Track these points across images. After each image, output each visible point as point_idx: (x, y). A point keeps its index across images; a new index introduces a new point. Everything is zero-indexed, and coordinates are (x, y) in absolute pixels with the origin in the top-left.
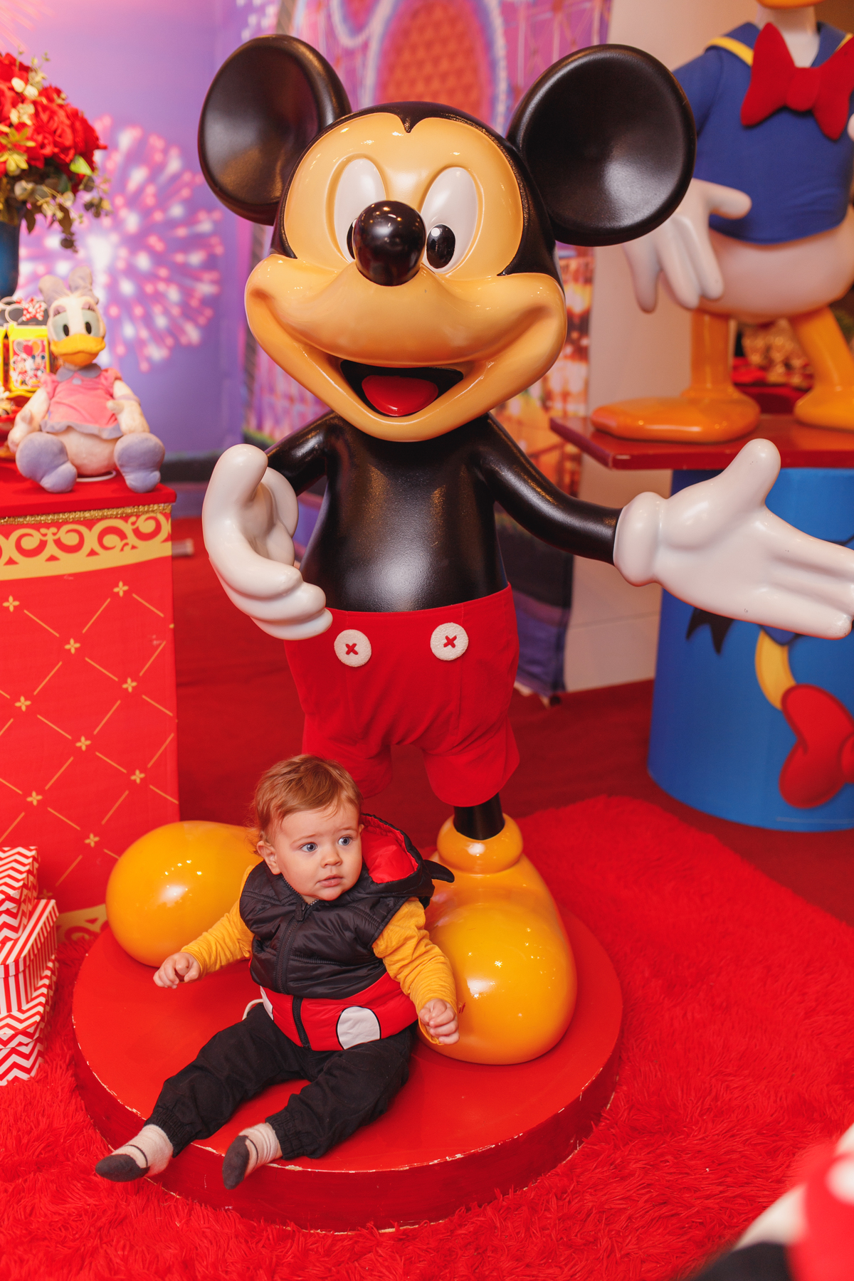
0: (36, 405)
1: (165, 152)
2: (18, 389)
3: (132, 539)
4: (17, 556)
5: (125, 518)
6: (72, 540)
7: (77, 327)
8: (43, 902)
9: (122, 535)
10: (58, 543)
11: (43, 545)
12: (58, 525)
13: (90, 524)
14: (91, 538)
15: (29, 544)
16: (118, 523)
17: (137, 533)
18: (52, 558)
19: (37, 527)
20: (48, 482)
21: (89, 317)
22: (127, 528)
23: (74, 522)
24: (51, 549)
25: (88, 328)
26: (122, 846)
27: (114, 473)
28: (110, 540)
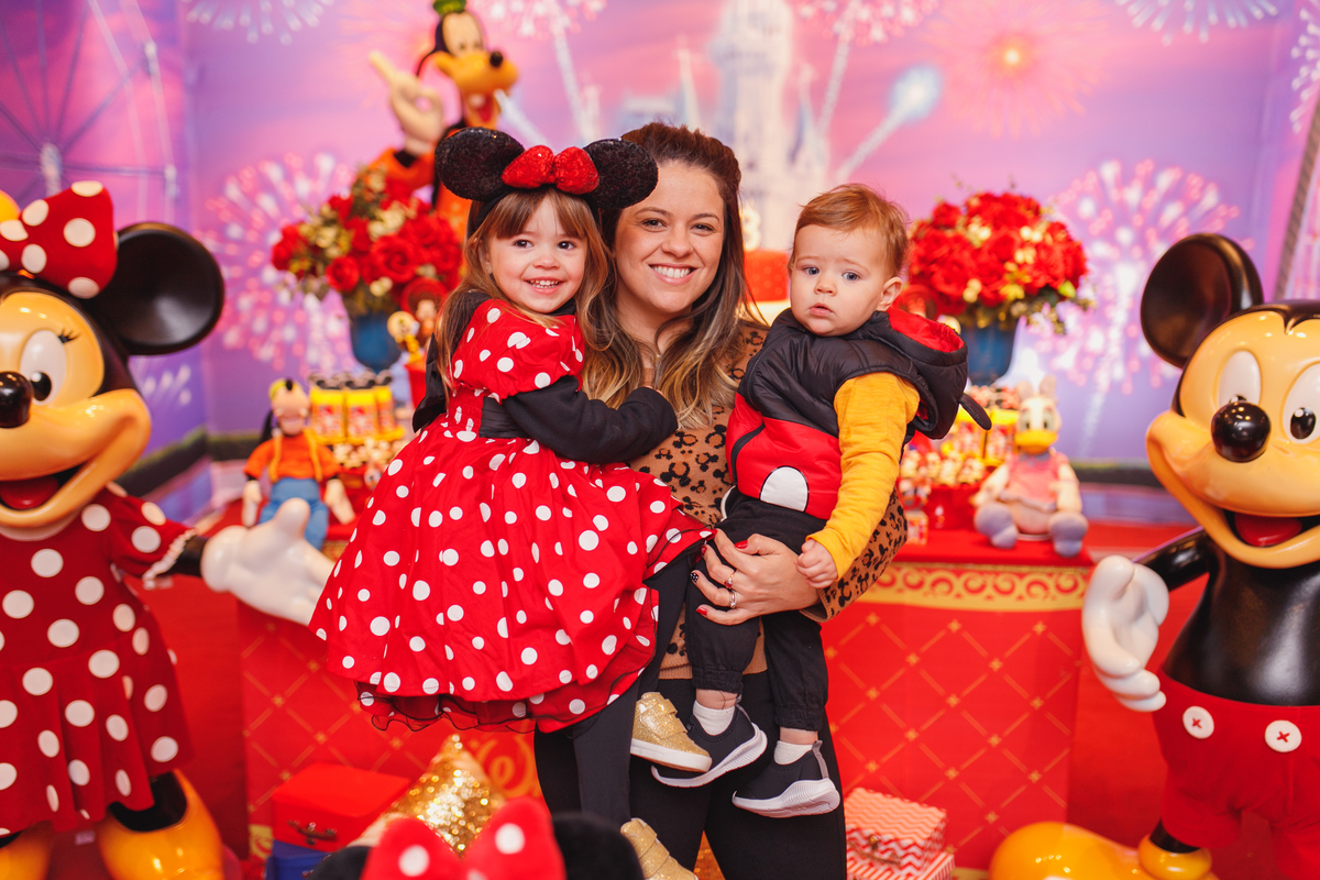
0: (998, 480)
1: (1203, 190)
2: (991, 460)
3: (1053, 591)
4: (963, 592)
5: (1050, 575)
6: (1005, 586)
7: (1036, 423)
8: (943, 855)
9: (1045, 587)
10: (996, 588)
11: (982, 588)
12: (997, 574)
13: (1021, 576)
14: (1021, 586)
15: (974, 584)
16: (1044, 578)
17: (1059, 588)
18: (989, 598)
19: (982, 573)
20: (997, 540)
21: (1048, 417)
22: (1050, 583)
23: (1011, 573)
24: (989, 591)
25: (1046, 425)
26: (1013, 828)
27: (1047, 538)
28: (1036, 590)
